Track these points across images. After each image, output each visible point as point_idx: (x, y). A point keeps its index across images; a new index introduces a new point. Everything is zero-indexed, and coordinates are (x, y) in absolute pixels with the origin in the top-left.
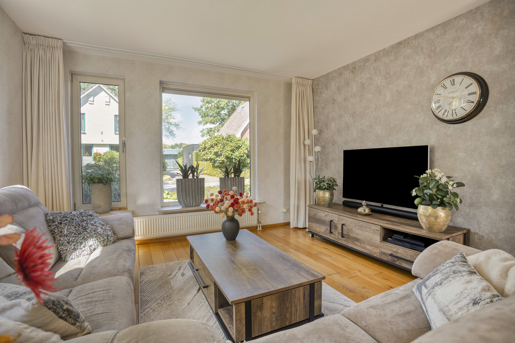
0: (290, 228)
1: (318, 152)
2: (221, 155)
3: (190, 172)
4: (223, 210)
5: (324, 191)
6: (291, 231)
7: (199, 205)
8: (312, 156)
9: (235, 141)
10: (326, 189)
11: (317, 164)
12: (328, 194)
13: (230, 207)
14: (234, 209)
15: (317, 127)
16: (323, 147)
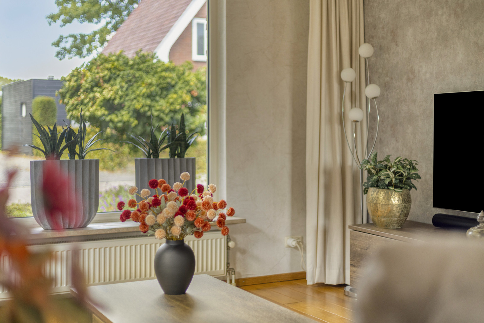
0: (307, 286)
1: (373, 98)
2: (121, 107)
3: (64, 144)
4: (161, 222)
5: (388, 191)
6: (309, 293)
7: (85, 226)
8: (360, 107)
9: (159, 70)
10: (392, 186)
11: (371, 129)
12: (397, 198)
13: (176, 214)
14: (186, 220)
15: (373, 37)
16: (385, 87)
